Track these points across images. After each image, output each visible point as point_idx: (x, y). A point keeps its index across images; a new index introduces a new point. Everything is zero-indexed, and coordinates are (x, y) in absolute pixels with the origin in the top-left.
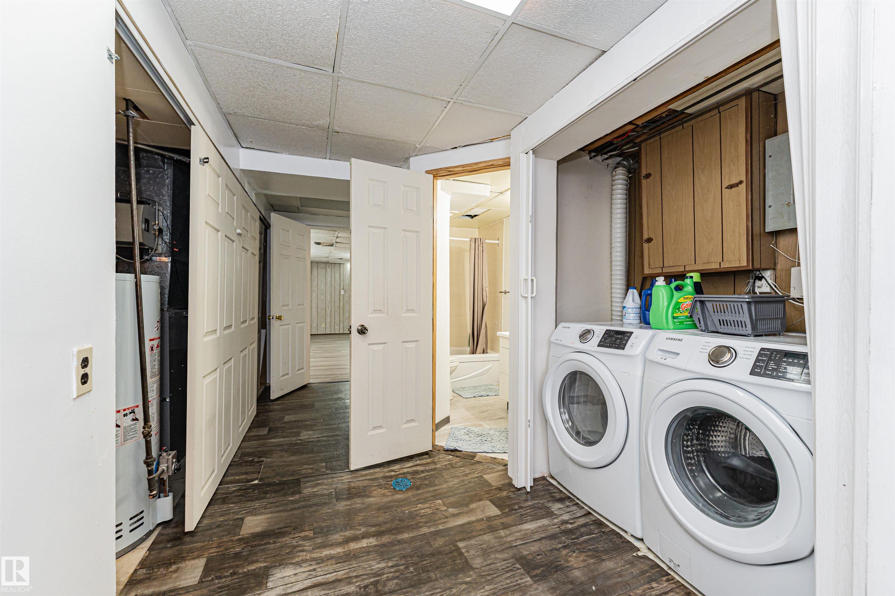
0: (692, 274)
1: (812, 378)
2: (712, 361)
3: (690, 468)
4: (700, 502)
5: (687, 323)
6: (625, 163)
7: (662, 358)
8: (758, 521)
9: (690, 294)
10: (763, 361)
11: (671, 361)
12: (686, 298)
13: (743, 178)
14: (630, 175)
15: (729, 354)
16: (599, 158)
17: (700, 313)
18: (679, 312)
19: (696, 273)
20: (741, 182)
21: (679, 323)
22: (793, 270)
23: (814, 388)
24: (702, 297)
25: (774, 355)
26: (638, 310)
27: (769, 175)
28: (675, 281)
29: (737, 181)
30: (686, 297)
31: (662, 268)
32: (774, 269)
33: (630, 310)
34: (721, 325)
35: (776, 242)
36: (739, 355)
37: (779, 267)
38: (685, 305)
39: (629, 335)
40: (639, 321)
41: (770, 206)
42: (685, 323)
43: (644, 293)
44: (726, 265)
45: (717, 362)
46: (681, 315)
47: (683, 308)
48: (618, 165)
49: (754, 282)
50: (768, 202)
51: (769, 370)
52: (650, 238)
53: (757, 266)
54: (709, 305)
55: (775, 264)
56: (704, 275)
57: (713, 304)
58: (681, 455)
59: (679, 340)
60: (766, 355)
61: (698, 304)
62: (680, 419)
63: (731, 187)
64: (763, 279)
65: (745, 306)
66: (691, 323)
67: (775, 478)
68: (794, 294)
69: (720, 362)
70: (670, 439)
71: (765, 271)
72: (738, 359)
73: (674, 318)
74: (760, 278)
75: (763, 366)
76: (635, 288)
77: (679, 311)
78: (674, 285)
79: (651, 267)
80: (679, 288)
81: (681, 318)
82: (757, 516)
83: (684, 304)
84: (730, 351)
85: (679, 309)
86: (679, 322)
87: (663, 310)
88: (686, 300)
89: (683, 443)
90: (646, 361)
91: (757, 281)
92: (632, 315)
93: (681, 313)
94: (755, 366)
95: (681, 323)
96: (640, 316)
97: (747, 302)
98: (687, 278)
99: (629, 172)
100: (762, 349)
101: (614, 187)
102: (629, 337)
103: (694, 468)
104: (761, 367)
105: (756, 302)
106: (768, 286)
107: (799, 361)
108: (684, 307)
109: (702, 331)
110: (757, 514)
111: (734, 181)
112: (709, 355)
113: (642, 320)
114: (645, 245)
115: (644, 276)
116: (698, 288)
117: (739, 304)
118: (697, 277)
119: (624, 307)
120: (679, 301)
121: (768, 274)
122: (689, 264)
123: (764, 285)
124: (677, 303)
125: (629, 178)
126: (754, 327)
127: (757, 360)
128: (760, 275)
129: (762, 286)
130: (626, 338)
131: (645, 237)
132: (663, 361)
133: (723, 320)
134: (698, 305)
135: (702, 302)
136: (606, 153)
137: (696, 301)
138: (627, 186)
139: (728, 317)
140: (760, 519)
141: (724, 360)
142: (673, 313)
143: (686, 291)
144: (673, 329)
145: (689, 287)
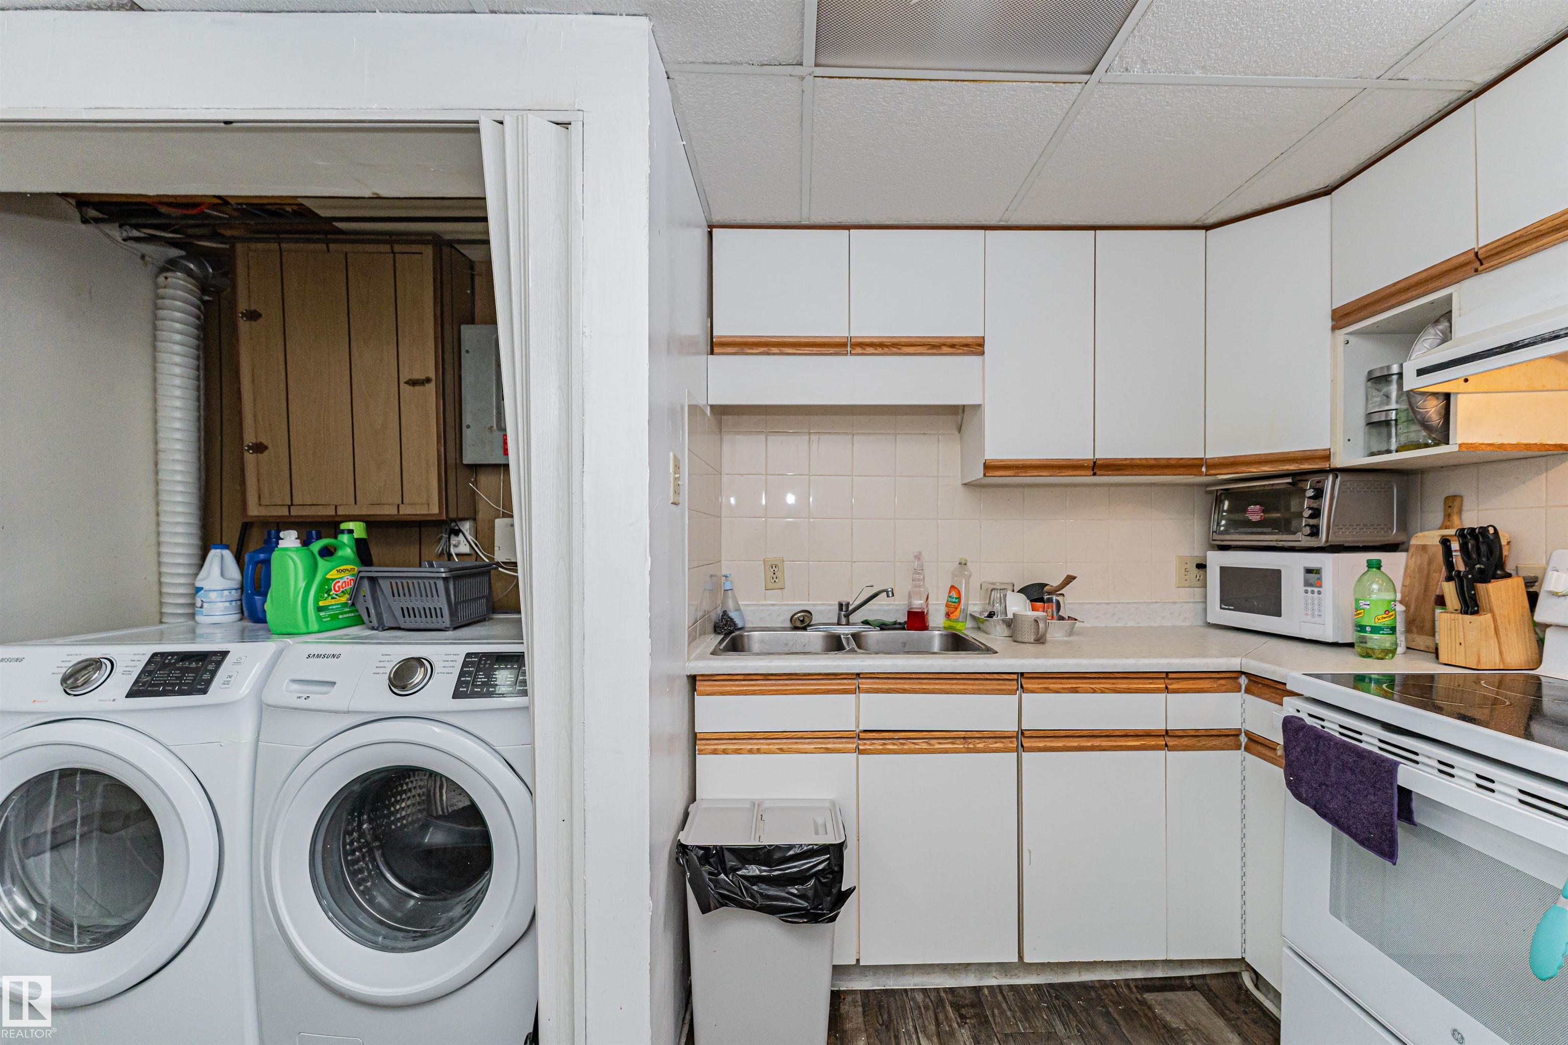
0: (351, 525)
1: (529, 688)
2: (395, 686)
3: (362, 888)
4: (378, 935)
5: (347, 615)
6: (192, 266)
7: (299, 697)
8: (468, 915)
9: (347, 561)
10: (470, 673)
11: (319, 700)
12: (342, 571)
13: (432, 376)
14: (207, 298)
15: (423, 669)
16: (115, 232)
17: (369, 597)
18: (330, 598)
19: (358, 523)
20: (428, 380)
21: (329, 619)
22: (499, 523)
23: (532, 702)
24: (373, 571)
25: (483, 662)
26: (235, 595)
27: (468, 380)
28: (319, 537)
29: (423, 377)
30: (342, 568)
31: (289, 507)
32: (475, 519)
33: (213, 596)
34: (404, 617)
35: (476, 480)
36: (436, 671)
37: (480, 516)
38: (339, 584)
39: (219, 658)
40: (238, 616)
41: (468, 427)
42: (340, 617)
43: (251, 559)
44: (406, 510)
45: (403, 688)
46: (333, 602)
47: (337, 589)
48: (171, 265)
49: (449, 538)
50: (467, 419)
51: (477, 686)
52: (261, 444)
53: (453, 515)
54: (385, 585)
55: (476, 512)
56: (372, 524)
57: (391, 583)
58: (343, 872)
59: (334, 656)
60: (472, 663)
61: (366, 583)
62: (335, 808)
63: (413, 383)
64: (461, 534)
65: (441, 584)
66: (353, 615)
67: (486, 837)
68: (500, 556)
69: (409, 686)
70: (319, 847)
71: (463, 522)
72: (435, 675)
73: (319, 609)
74: (457, 532)
75: (470, 681)
76: (227, 547)
77: (329, 595)
78: (316, 546)
79: (264, 502)
80: (327, 552)
81: (334, 607)
82: (464, 908)
83: (339, 582)
84: (422, 665)
85: (328, 591)
86: (330, 616)
87: (297, 596)
88: (342, 575)
89: (344, 847)
90: (265, 709)
91: (453, 537)
92: (221, 604)
93: (333, 598)
94: (459, 683)
95: (334, 617)
96: (242, 605)
97: (443, 578)
98: (343, 532)
99: (203, 287)
100: (468, 655)
101: (162, 313)
102: (219, 664)
103: (369, 884)
104: (467, 683)
105: (456, 578)
106: (467, 544)
107: (512, 666)
108: (339, 587)
109: (373, 628)
110: (465, 905)
111: (417, 376)
112: (390, 679)
113: (246, 613)
114: (250, 458)
115: (246, 520)
116: (362, 549)
117: (432, 582)
118: (359, 529)
119: (199, 589)
120: (328, 576)
121: (466, 527)
122: (345, 502)
123: (462, 542)
124: (326, 581)
125: (204, 302)
126: (453, 614)
127: (462, 674)
128: (457, 528)
129: (459, 543)
130: (211, 667)
131: (249, 438)
132: (302, 703)
133: (408, 608)
134: (366, 585)
135: (373, 580)
136: (137, 227)
137: (362, 578)
138: (198, 318)
139: (416, 603)
140: (470, 910)
141: (415, 682)
142: (317, 600)
143: (341, 557)
144: (319, 632)
145: (347, 551)
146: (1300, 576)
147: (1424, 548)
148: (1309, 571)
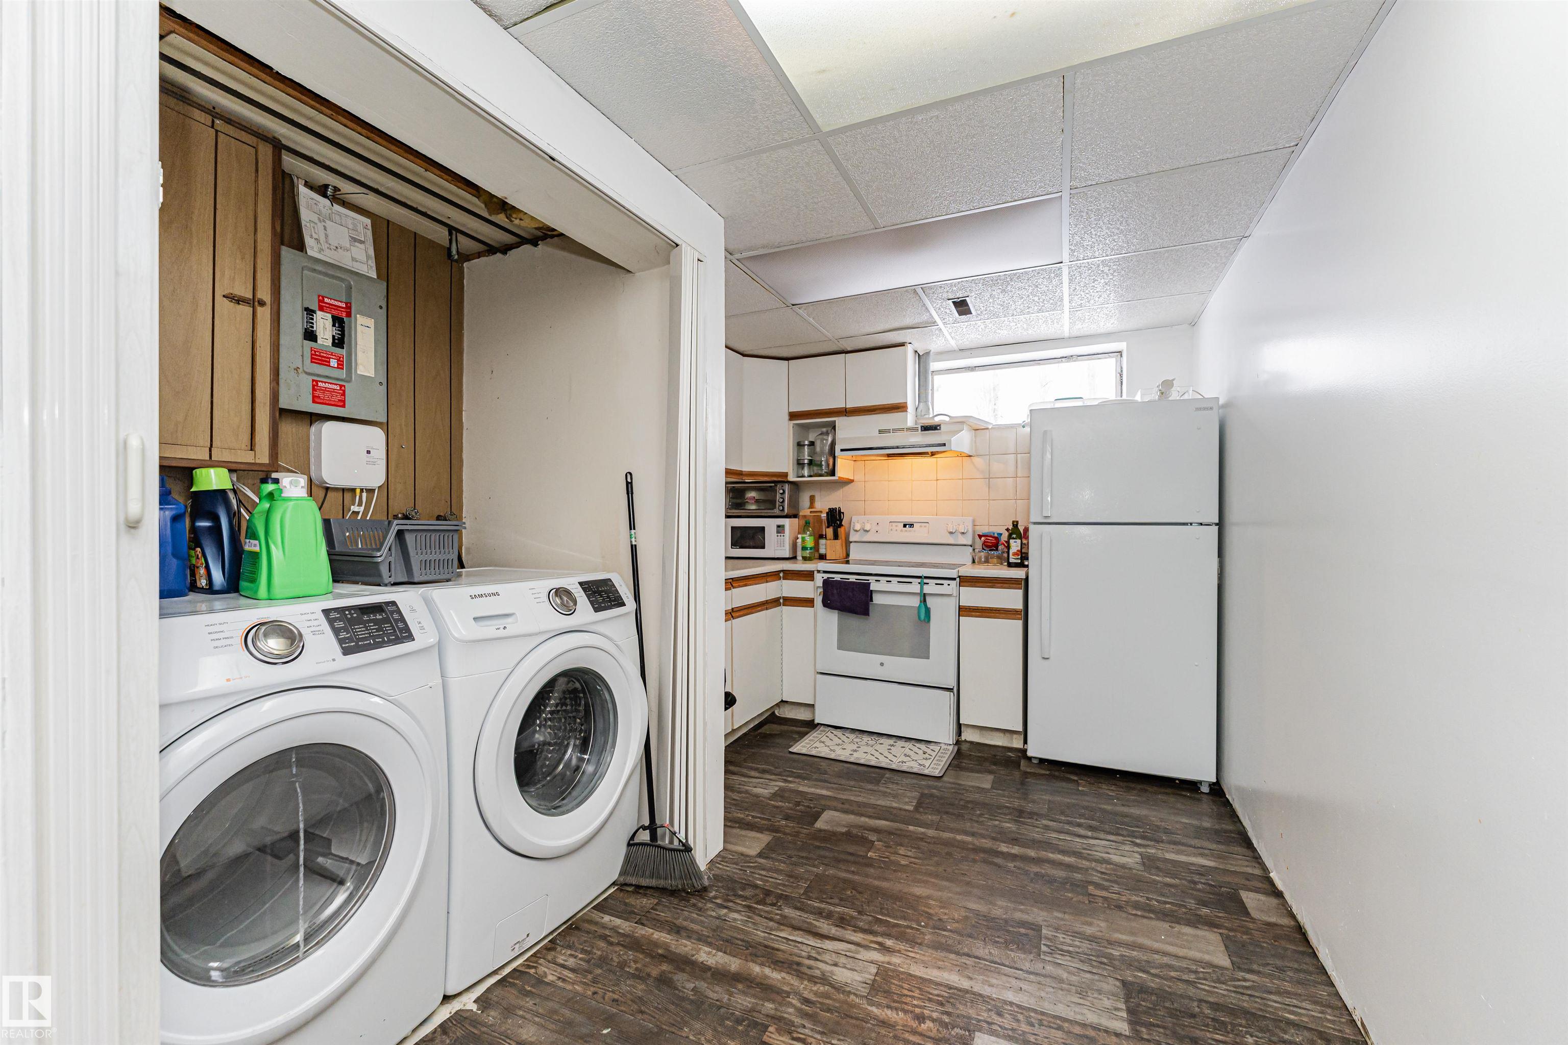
146: (775, 529)
147: (805, 516)
148: (778, 526)
